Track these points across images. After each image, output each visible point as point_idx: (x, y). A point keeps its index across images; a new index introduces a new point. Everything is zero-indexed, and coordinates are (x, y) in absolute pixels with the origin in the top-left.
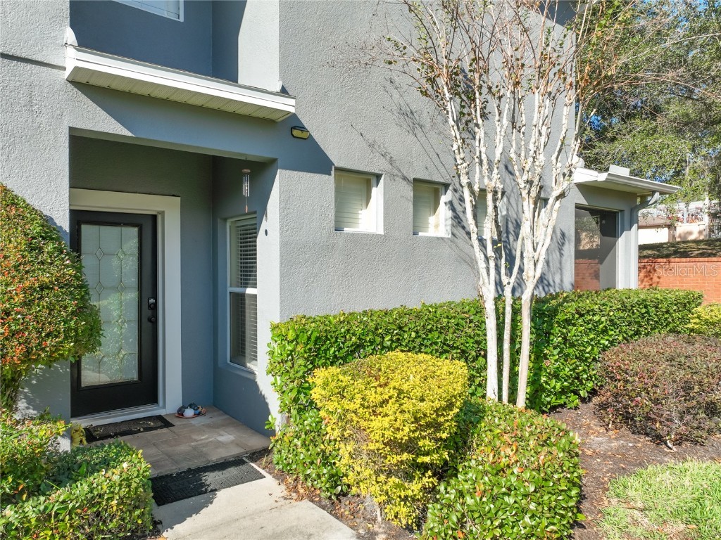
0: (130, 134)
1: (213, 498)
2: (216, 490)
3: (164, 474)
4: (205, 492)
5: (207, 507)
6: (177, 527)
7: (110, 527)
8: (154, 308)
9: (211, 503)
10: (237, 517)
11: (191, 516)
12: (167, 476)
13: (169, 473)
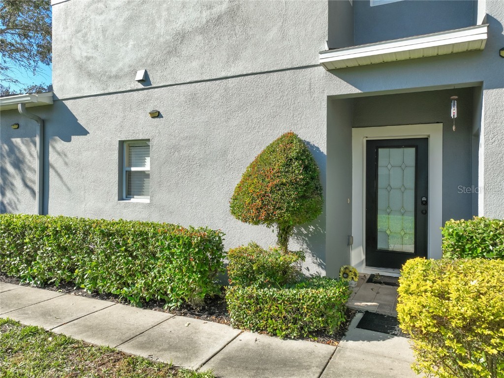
0: (360, 92)
1: (389, 338)
2: (396, 335)
3: (380, 313)
4: (388, 333)
5: (379, 341)
6: (351, 343)
7: (305, 319)
8: (426, 203)
9: (383, 340)
10: (386, 355)
11: (364, 341)
12: (382, 315)
13: (383, 314)
